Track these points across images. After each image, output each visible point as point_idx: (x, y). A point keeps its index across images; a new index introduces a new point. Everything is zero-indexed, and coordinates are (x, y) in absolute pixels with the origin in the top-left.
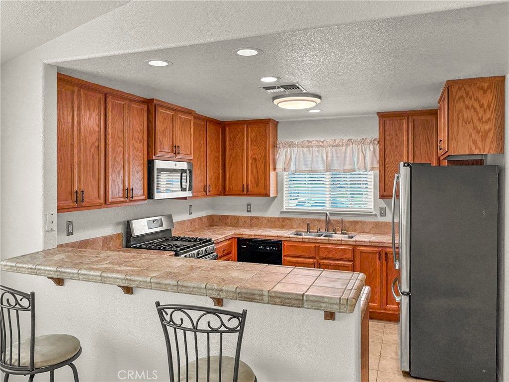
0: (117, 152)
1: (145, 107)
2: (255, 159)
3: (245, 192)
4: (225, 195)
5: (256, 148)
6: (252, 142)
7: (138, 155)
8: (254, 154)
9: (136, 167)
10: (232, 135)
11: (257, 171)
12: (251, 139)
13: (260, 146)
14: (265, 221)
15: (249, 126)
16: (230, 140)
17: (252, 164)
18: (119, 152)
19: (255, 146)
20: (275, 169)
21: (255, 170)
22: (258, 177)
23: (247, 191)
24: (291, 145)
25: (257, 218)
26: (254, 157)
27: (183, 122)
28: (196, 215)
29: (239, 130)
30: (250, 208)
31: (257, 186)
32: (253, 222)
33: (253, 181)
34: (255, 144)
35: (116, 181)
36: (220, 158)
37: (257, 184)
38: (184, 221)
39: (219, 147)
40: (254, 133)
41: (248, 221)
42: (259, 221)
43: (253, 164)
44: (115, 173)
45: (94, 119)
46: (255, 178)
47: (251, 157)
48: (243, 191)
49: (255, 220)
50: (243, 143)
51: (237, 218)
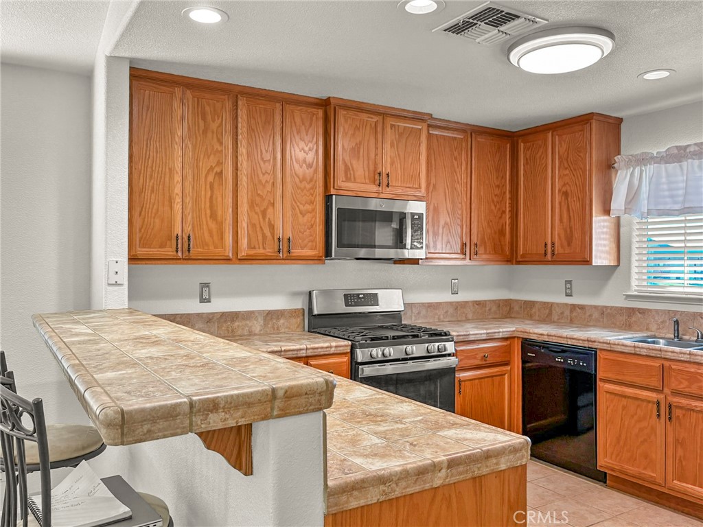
0: (260, 181)
1: (320, 113)
2: (566, 194)
3: (549, 257)
4: (519, 263)
5: (567, 172)
6: (561, 162)
7: (305, 187)
8: (564, 185)
9: (301, 207)
10: (529, 152)
11: (570, 217)
12: (560, 158)
13: (575, 170)
14: (596, 315)
15: (555, 133)
16: (526, 163)
17: (560, 203)
18: (264, 182)
19: (566, 169)
20: (607, 211)
21: (565, 215)
22: (571, 228)
23: (553, 254)
24: (643, 160)
25: (582, 307)
26: (564, 189)
27: (401, 135)
28: (462, 297)
29: (540, 142)
30: (571, 288)
31: (569, 245)
32: (574, 314)
33: (563, 236)
34: (566, 165)
35: (258, 226)
36: (508, 195)
37: (569, 241)
38: (440, 303)
39: (504, 177)
40: (564, 146)
41: (567, 312)
42: (585, 314)
43: (563, 204)
44: (256, 213)
45: (213, 132)
46: (566, 231)
47: (559, 191)
48: (546, 254)
49: (579, 311)
50: (546, 166)
51: (549, 307)
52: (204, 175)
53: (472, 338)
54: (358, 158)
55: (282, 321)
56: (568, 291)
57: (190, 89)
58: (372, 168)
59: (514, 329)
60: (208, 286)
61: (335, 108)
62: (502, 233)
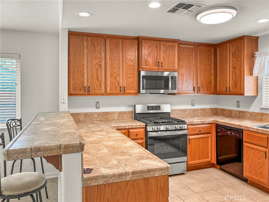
0: (114, 67)
1: (136, 42)
2: (234, 68)
3: (228, 92)
4: (217, 94)
5: (235, 59)
6: (232, 55)
7: (131, 68)
8: (234, 64)
9: (129, 75)
10: (221, 52)
11: (236, 77)
12: (232, 53)
13: (238, 58)
14: (249, 115)
15: (230, 44)
16: (220, 56)
17: (232, 71)
18: (115, 67)
19: (234, 58)
20: (251, 74)
21: (234, 76)
22: (236, 81)
23: (229, 91)
25: (243, 112)
26: (234, 66)
28: (196, 107)
29: (225, 48)
30: (239, 104)
31: (236, 87)
32: (240, 115)
33: (233, 84)
34: (234, 56)
35: (113, 83)
36: (213, 68)
37: (236, 86)
38: (187, 109)
39: (211, 61)
40: (234, 49)
41: (238, 114)
42: (244, 115)
43: (233, 71)
44: (113, 78)
45: (97, 51)
46: (234, 82)
47: (232, 66)
48: (227, 91)
49: (242, 113)
50: (227, 57)
51: (231, 111)
52: (94, 66)
53: (195, 123)
54: (150, 57)
55: (125, 115)
56: (238, 105)
57: (89, 37)
58: (155, 61)
59: (213, 120)
60: (99, 103)
61: (141, 40)
62: (210, 83)
